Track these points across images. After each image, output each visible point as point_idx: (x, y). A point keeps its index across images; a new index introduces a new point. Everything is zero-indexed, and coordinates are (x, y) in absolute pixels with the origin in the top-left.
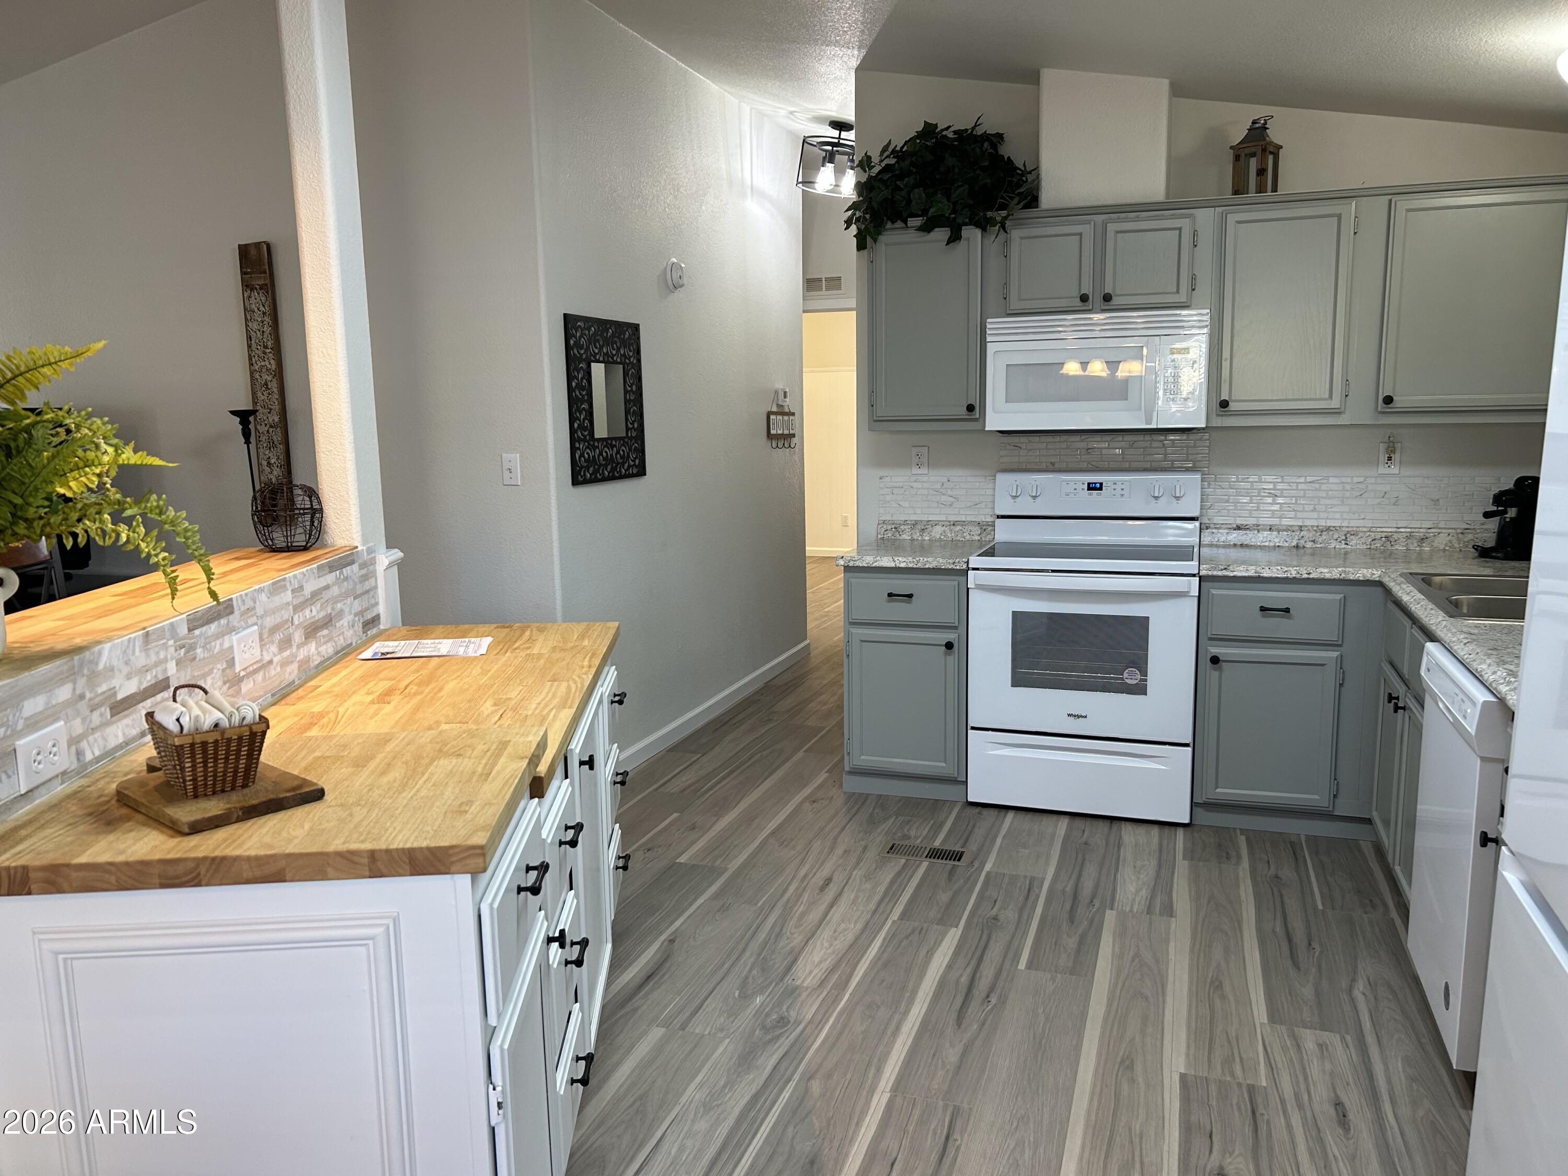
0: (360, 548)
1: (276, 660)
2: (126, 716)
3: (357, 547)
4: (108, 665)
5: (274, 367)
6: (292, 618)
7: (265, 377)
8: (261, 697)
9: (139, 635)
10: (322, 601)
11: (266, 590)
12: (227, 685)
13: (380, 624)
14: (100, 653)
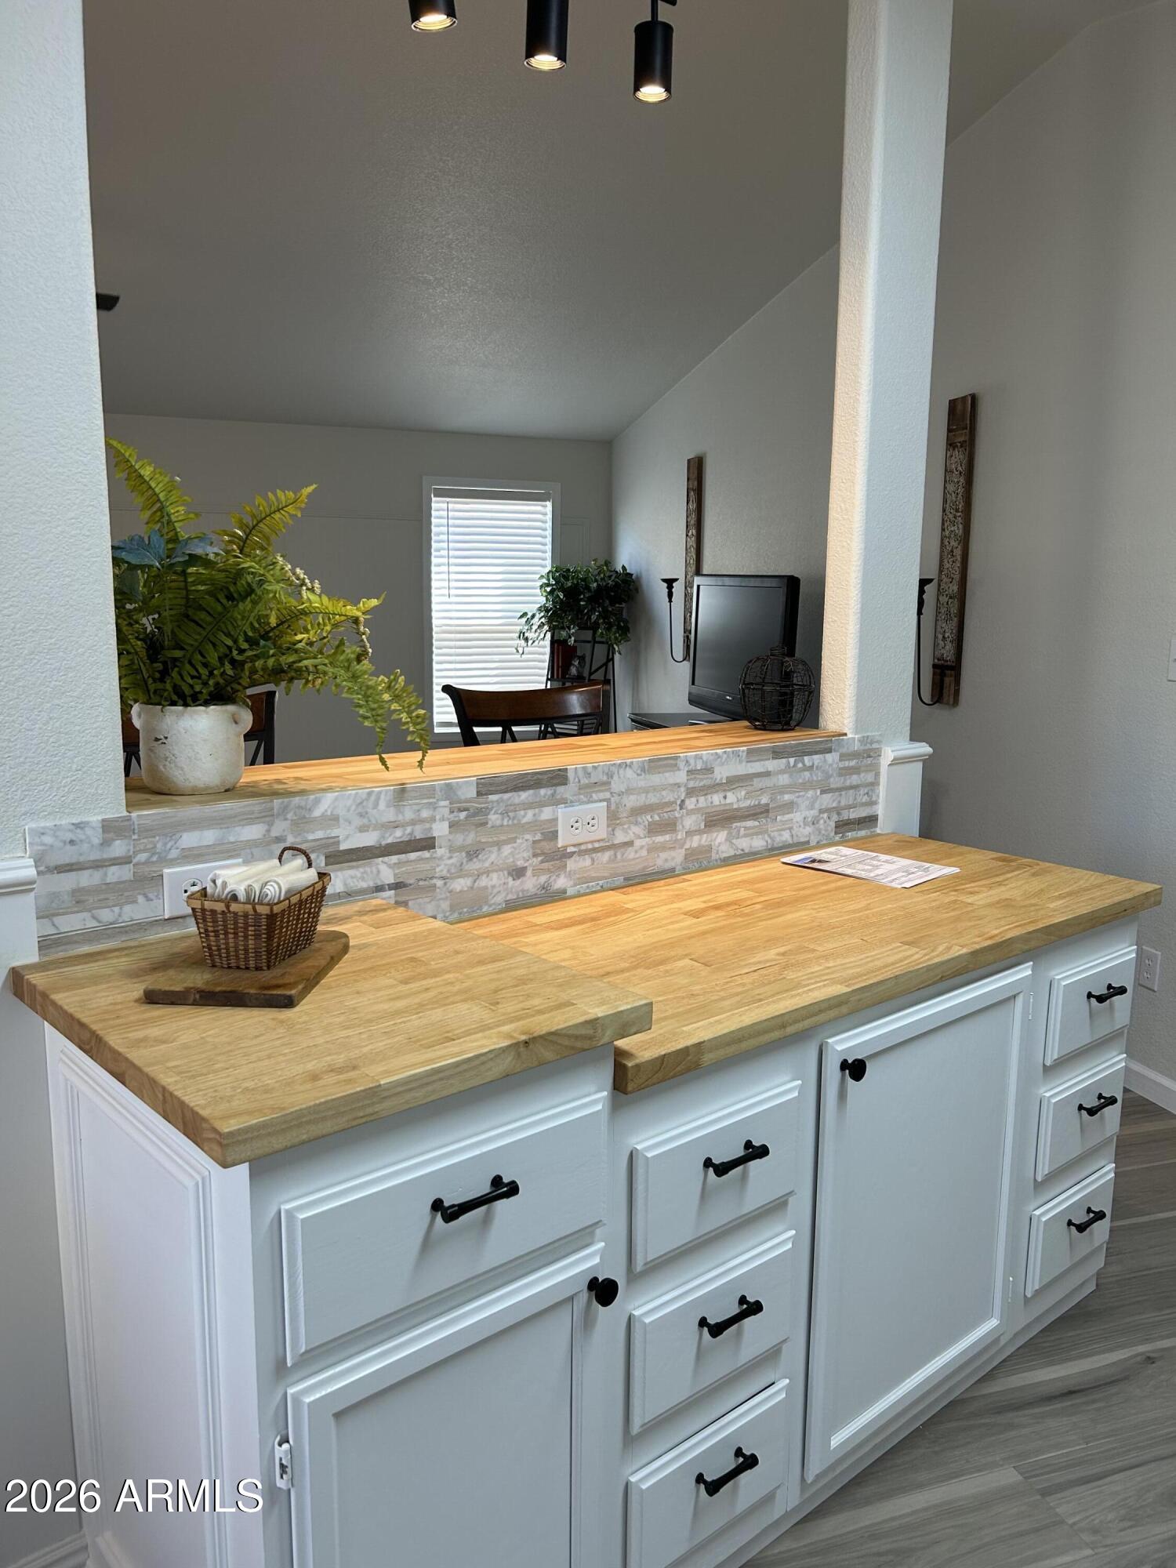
0: (850, 736)
1: (638, 843)
2: (352, 868)
3: (845, 734)
4: (329, 813)
5: (960, 534)
6: (683, 801)
7: (953, 543)
8: (605, 878)
9: (387, 791)
10: (750, 788)
11: (635, 766)
12: (540, 859)
13: (876, 826)
14: (317, 802)
